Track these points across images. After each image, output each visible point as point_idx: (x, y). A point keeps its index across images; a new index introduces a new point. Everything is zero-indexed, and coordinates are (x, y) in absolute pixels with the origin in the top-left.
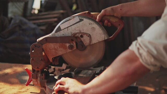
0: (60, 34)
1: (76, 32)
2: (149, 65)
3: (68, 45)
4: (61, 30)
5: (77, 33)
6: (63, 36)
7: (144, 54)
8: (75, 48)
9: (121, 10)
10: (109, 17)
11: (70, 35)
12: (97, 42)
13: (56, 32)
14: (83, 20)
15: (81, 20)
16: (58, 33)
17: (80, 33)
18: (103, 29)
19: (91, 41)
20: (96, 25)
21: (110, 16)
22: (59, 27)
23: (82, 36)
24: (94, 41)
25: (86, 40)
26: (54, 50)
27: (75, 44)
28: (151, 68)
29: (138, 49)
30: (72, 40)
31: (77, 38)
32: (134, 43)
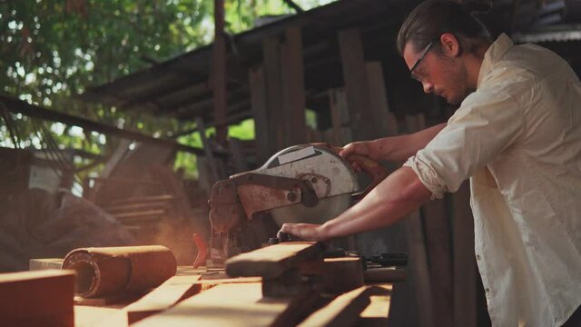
0: (274, 172)
1: (307, 172)
2: (430, 184)
3: (286, 193)
4: (279, 165)
5: (308, 174)
6: (281, 176)
7: (425, 169)
8: (299, 200)
9: (381, 148)
10: (362, 158)
11: (294, 176)
12: (339, 193)
13: (269, 167)
14: (321, 153)
15: (318, 153)
16: (273, 169)
17: (313, 175)
18: (352, 174)
19: (328, 191)
20: (343, 165)
21: (367, 156)
22: (277, 159)
23: (314, 181)
24: (334, 192)
25: (320, 188)
26: (259, 199)
27: (300, 192)
28: (434, 190)
29: (417, 164)
30: (296, 186)
31: (305, 182)
32: (411, 159)
